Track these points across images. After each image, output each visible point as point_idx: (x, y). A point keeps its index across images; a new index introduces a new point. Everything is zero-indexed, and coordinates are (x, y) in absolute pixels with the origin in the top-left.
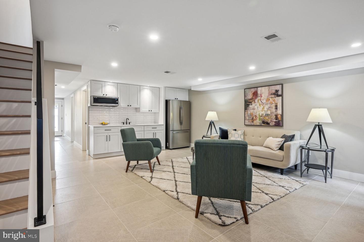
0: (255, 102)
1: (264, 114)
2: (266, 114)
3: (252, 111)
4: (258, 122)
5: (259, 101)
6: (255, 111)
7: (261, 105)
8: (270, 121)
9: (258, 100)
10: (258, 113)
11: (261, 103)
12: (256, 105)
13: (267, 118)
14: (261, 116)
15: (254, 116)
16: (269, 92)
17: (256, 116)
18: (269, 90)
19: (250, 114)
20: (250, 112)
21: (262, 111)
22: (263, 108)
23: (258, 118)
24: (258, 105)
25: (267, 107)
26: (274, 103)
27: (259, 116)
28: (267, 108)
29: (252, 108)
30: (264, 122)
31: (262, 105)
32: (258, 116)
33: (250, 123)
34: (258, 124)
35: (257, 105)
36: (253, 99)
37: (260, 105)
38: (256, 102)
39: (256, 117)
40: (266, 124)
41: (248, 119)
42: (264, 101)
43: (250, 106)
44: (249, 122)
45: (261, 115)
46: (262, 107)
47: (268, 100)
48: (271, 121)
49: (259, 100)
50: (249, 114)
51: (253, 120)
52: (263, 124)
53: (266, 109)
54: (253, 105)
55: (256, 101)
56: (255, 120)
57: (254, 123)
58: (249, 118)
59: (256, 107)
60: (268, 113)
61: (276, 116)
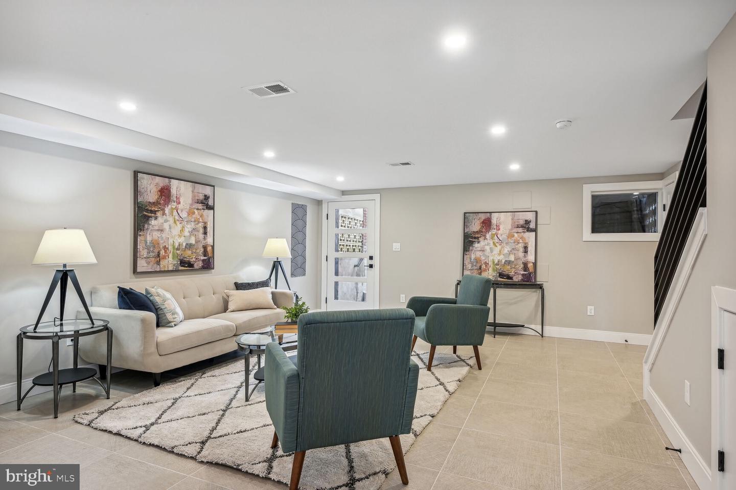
0: (164, 214)
1: (184, 244)
2: (187, 244)
3: (156, 235)
4: (170, 262)
5: (172, 212)
6: (163, 235)
7: (178, 223)
8: (194, 259)
9: (172, 208)
10: (171, 241)
11: (177, 218)
12: (166, 221)
13: (189, 252)
14: (178, 249)
15: (161, 247)
16: (194, 196)
17: (165, 248)
18: (193, 192)
19: (152, 242)
20: (150, 236)
21: (180, 236)
22: (182, 230)
23: (172, 252)
24: (171, 220)
25: (189, 228)
26: (201, 221)
27: (174, 247)
28: (190, 230)
29: (156, 228)
30: (183, 263)
31: (180, 223)
32: (170, 248)
33: (152, 266)
34: (171, 268)
35: (169, 221)
36: (160, 204)
37: (175, 222)
38: (167, 214)
39: (165, 251)
40: (187, 267)
41: (145, 256)
42: (184, 215)
43: (153, 222)
44: (148, 263)
45: (176, 245)
46: (179, 226)
47: (191, 213)
48: (197, 259)
49: (174, 209)
50: (148, 242)
51: (158, 258)
52: (181, 268)
53: (187, 233)
54: (161, 220)
55: (167, 210)
56: (164, 258)
57: (161, 266)
58: (149, 253)
59: (166, 226)
60: (190, 242)
61: (205, 248)
